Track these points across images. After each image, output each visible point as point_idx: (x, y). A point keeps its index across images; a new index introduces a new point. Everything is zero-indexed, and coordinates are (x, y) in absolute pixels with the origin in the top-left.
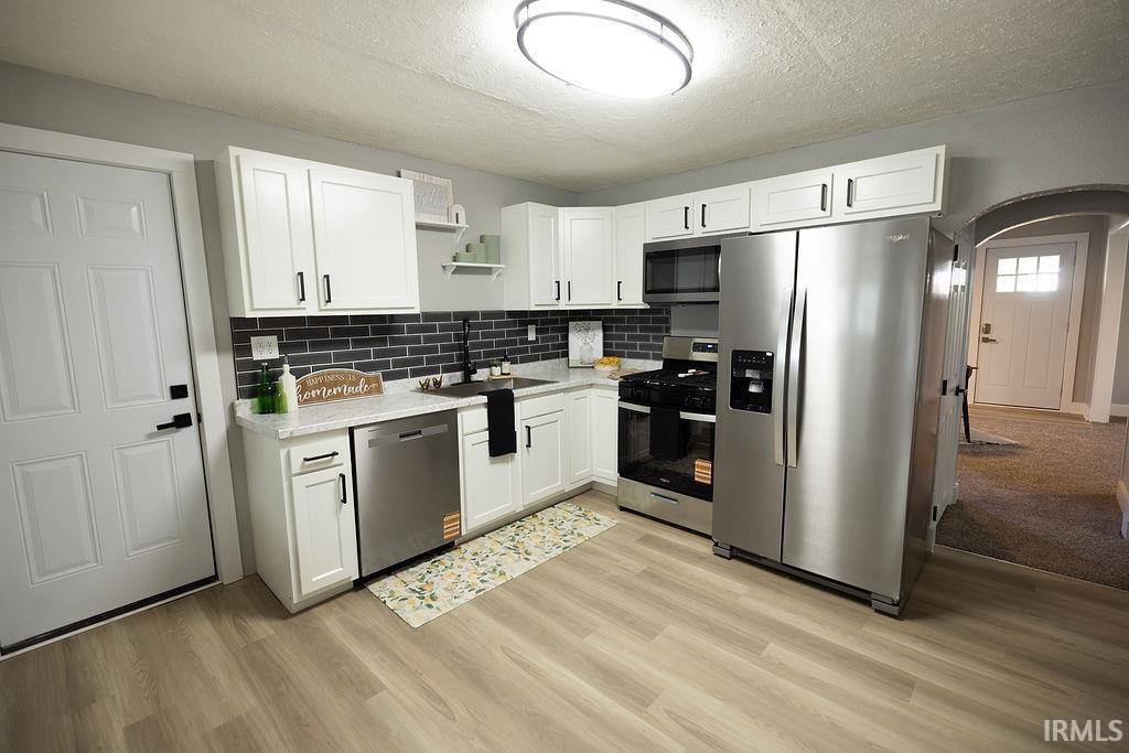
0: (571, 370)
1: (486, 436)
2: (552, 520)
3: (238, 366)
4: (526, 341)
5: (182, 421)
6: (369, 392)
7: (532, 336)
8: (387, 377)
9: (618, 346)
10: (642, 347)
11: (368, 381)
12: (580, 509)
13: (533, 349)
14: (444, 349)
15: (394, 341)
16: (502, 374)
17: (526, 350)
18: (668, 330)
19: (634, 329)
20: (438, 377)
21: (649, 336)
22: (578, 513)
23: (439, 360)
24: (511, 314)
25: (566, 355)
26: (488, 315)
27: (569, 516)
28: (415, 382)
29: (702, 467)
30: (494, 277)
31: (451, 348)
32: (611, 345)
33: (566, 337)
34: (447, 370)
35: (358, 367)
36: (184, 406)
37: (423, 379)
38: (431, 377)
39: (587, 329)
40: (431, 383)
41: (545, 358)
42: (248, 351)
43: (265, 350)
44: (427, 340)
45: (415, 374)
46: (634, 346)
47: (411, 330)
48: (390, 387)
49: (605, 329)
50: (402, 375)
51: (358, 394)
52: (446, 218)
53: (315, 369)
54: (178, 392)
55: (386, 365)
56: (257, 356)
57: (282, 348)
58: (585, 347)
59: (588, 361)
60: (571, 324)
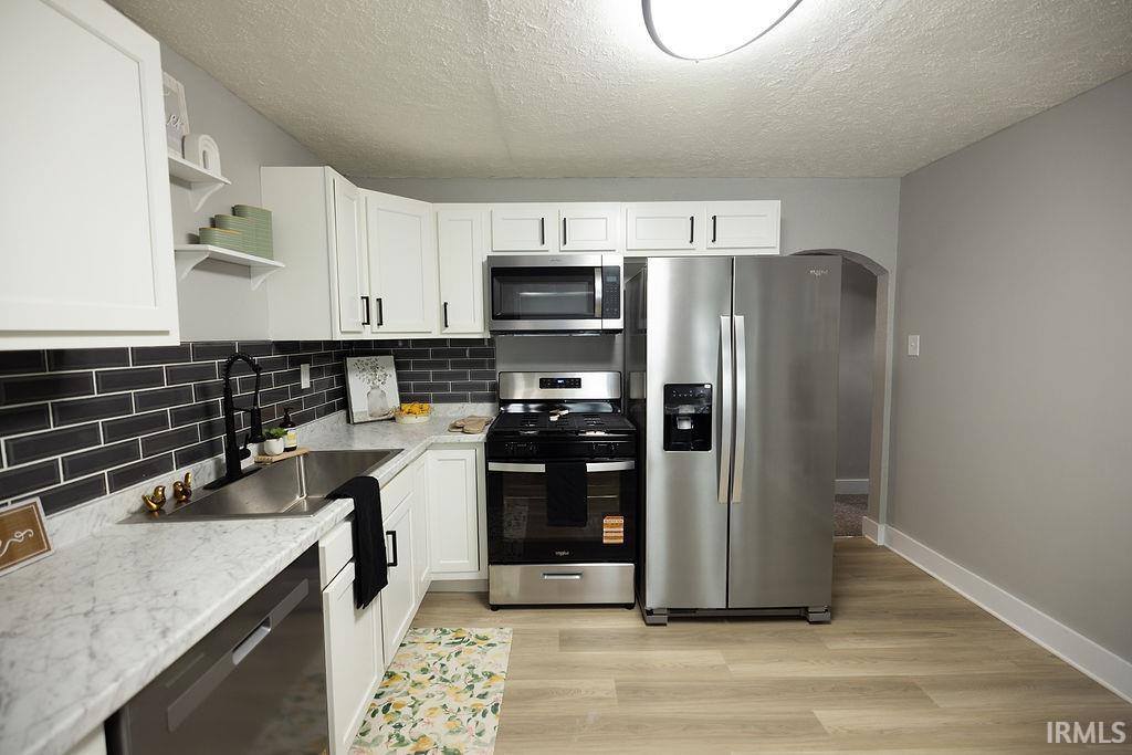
0: (356, 428)
1: (352, 572)
2: (425, 671)
4: (298, 391)
7: (305, 383)
9: (417, 388)
10: (455, 387)
13: (306, 403)
14: (179, 417)
15: (65, 414)
16: (286, 450)
17: (299, 405)
18: (493, 364)
19: (443, 365)
21: (466, 373)
22: (447, 639)
23: (169, 441)
24: (282, 346)
25: (345, 405)
26: (248, 347)
27: (441, 650)
28: (126, 501)
29: (613, 526)
30: (257, 282)
31: (192, 414)
32: (409, 388)
33: (343, 381)
34: (185, 459)
39: (375, 368)
40: (168, 494)
41: (320, 413)
44: (144, 402)
45: (122, 481)
46: (445, 387)
47: (107, 382)
48: (65, 527)
49: (398, 366)
50: (93, 490)
55: (49, 475)
58: (374, 392)
59: (380, 412)
60: (350, 361)
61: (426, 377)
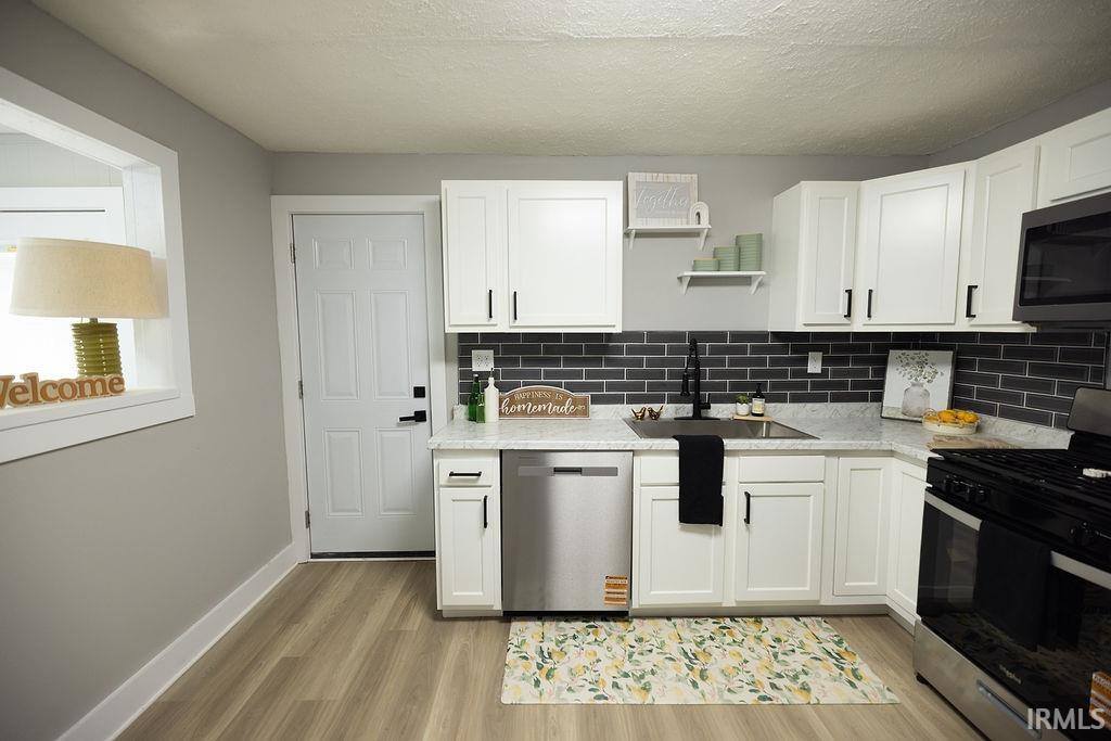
0: (885, 422)
1: (675, 492)
2: (778, 640)
3: (462, 375)
4: (805, 374)
5: (420, 417)
6: (574, 414)
7: (814, 367)
8: (596, 400)
9: (981, 394)
10: (1034, 402)
11: (575, 402)
12: (839, 643)
13: (815, 386)
15: (609, 362)
16: (753, 414)
17: (804, 386)
20: (656, 407)
22: (831, 647)
24: (777, 335)
25: (879, 398)
26: (739, 336)
27: (812, 646)
28: (627, 410)
30: (753, 288)
32: (969, 392)
33: (882, 373)
34: (675, 400)
35: (569, 387)
36: (421, 404)
37: (637, 408)
38: (647, 406)
39: (922, 364)
40: (647, 413)
41: (836, 399)
42: (469, 362)
43: (483, 362)
44: (652, 363)
45: (632, 400)
46: (1017, 399)
47: (632, 350)
48: (600, 411)
49: (958, 365)
50: (618, 400)
51: (563, 414)
52: (684, 220)
53: (525, 384)
54: (419, 392)
55: (599, 387)
56: (475, 368)
57: (497, 362)
58: (915, 389)
59: (916, 412)
60: (893, 354)
61: (993, 381)
